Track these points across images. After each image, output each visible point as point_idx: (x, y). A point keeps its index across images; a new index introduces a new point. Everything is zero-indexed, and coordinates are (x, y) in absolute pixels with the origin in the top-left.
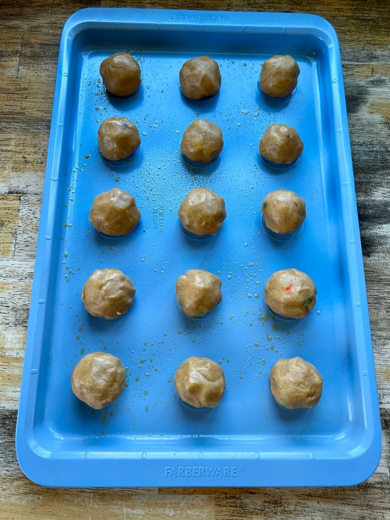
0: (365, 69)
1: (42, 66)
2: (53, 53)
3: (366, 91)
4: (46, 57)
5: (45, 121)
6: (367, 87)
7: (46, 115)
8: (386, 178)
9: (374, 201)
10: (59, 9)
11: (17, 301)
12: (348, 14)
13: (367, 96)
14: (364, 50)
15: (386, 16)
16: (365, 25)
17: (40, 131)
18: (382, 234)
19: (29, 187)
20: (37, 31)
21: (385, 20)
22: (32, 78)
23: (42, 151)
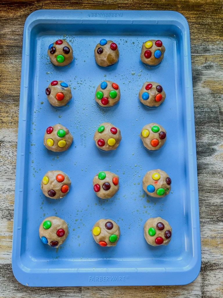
0: (201, 58)
1: (9, 61)
2: (15, 52)
3: (201, 73)
4: (10, 55)
5: (12, 97)
6: (202, 70)
7: (12, 93)
8: (210, 128)
9: (202, 142)
10: (16, 22)
11: (3, 205)
12: (194, 21)
13: (202, 76)
14: (201, 45)
15: (216, 21)
16: (203, 28)
17: (9, 103)
18: (206, 162)
19: (5, 138)
20: (4, 37)
21: (216, 24)
22: (3, 69)
23: (11, 115)
